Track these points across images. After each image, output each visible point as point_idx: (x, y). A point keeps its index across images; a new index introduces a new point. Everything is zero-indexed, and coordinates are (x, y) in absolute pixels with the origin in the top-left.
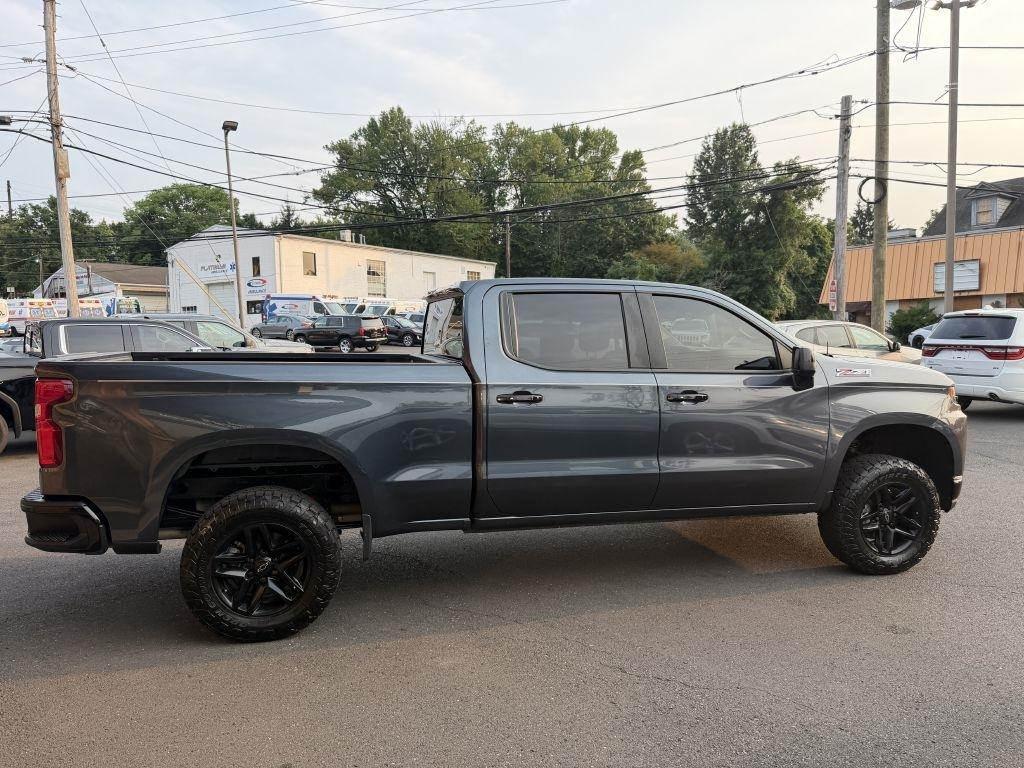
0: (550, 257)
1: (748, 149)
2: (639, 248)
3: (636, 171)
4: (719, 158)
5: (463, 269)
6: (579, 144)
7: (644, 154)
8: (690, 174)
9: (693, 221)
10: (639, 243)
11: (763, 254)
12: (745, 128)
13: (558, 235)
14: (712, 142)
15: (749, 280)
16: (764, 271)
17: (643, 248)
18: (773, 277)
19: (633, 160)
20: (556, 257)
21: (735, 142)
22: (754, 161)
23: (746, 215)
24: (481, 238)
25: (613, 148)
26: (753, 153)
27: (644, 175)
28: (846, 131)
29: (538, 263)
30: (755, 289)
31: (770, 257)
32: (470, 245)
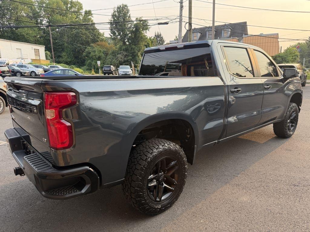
0: (64, 44)
1: (128, 12)
2: (95, 43)
3: (90, 17)
4: (119, 15)
5: (32, 48)
6: (69, 5)
7: (92, 12)
8: (110, 19)
9: (112, 35)
10: (94, 41)
11: (134, 47)
12: (126, 6)
13: (66, 37)
14: (116, 9)
15: (131, 55)
16: (135, 52)
17: (96, 43)
18: (138, 54)
19: (88, 13)
20: (66, 44)
21: (124, 10)
22: (129, 17)
23: (128, 34)
24: (35, 37)
25: (81, 8)
26: (129, 14)
27: (92, 18)
28: (182, 7)
29: (59, 47)
30: (133, 58)
31: (136, 48)
32: (32, 39)
